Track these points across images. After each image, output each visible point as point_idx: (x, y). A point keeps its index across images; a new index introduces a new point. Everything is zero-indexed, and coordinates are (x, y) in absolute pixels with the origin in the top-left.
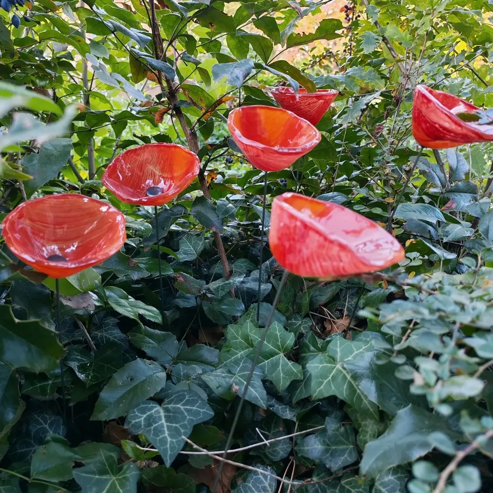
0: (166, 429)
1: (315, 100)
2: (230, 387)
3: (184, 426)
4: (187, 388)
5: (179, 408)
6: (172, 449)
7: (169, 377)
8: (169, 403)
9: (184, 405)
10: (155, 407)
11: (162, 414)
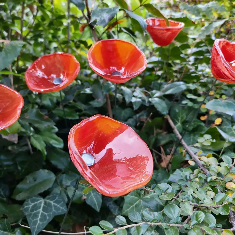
0: (40, 215)
1: (165, 31)
2: (81, 197)
3: (49, 216)
4: (59, 192)
5: (51, 204)
6: (38, 228)
7: (56, 181)
8: (48, 199)
9: (54, 202)
10: (40, 200)
11: (42, 205)
